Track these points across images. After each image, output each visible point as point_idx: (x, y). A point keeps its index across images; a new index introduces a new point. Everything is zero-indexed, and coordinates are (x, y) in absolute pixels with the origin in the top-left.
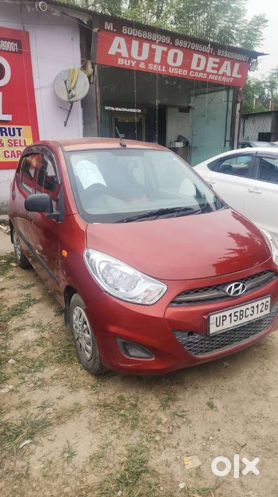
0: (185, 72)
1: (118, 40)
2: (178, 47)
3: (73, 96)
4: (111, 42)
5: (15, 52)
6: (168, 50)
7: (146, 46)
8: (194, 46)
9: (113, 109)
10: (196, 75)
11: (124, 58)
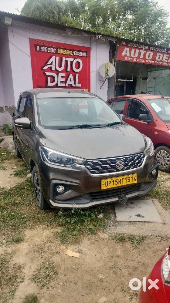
0: (153, 62)
1: (127, 49)
2: (151, 51)
3: (108, 75)
4: (123, 50)
5: (85, 57)
6: (147, 52)
7: (137, 51)
8: (158, 50)
9: (121, 80)
10: (158, 63)
11: (128, 57)
